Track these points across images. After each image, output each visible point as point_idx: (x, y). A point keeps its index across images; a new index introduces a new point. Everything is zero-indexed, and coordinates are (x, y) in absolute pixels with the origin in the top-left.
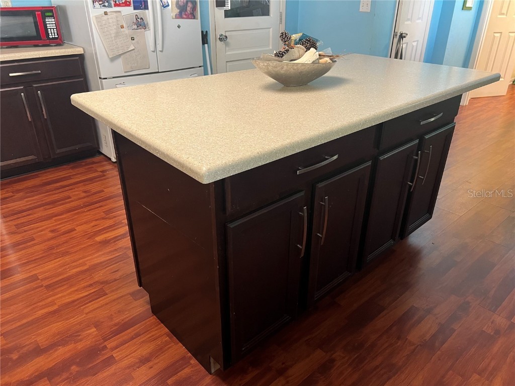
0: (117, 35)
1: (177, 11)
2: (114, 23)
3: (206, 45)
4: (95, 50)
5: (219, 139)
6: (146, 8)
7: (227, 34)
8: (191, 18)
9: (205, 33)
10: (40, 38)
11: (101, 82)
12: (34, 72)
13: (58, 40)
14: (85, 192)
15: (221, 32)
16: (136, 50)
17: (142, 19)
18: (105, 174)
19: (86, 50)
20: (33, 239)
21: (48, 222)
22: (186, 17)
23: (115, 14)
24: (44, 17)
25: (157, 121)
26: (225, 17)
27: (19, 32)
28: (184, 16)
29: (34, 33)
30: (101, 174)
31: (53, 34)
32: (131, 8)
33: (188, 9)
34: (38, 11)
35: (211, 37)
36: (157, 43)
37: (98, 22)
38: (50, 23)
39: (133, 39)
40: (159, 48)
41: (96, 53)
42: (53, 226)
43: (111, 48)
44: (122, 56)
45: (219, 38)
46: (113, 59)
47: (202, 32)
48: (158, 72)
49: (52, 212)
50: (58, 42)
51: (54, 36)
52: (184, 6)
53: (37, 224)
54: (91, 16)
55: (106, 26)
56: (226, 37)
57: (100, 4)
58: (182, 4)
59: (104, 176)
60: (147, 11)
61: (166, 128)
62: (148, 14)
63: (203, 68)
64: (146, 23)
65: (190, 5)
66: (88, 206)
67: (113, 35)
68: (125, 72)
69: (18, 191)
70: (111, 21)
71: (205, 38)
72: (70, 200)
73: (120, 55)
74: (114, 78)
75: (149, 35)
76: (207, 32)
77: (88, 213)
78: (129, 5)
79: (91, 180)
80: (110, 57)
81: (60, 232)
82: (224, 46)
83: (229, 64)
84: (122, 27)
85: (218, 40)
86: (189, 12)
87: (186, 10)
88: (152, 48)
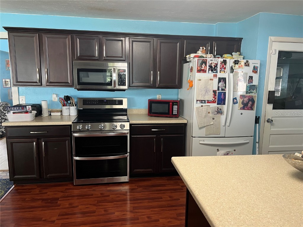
0: (205, 117)
1: (242, 106)
2: (205, 111)
3: (257, 124)
4: (193, 122)
5: (248, 218)
6: (224, 104)
7: (273, 119)
8: (250, 110)
9: (258, 117)
10: (169, 114)
11: (192, 139)
12: (162, 130)
13: (177, 116)
14: (170, 197)
15: (269, 117)
16: (214, 125)
17: (221, 109)
18: (183, 188)
19: (188, 122)
20: (138, 219)
21: (148, 211)
22: (247, 109)
23: (207, 107)
24: (173, 105)
25: (211, 189)
26: (273, 109)
27: (161, 111)
28: (246, 109)
29: (167, 112)
30: (181, 187)
31: (175, 112)
32: (216, 104)
33: (249, 105)
34: (171, 102)
35: (262, 120)
36: (227, 121)
37: (197, 110)
38: (175, 108)
39: (213, 119)
40: (228, 124)
41: (193, 123)
42: (149, 214)
43: (201, 123)
44: (206, 127)
45: (267, 121)
46: (200, 128)
47: (256, 117)
48: (225, 137)
49: (151, 205)
50: (176, 116)
51: (175, 114)
52: (246, 103)
53: (142, 210)
54: (194, 107)
55: (201, 112)
56: (272, 121)
57: (200, 102)
58: (246, 102)
59: (182, 189)
60: (224, 105)
61: (215, 198)
62: (225, 108)
63: (253, 137)
64: (222, 111)
65: (250, 103)
66: (169, 207)
67: (203, 117)
68: (206, 135)
69: (140, 187)
70: (203, 110)
71: (257, 120)
72: (162, 200)
73: (205, 127)
74: (199, 137)
75: (223, 117)
76: (259, 117)
77: (168, 212)
78: (215, 103)
79: (175, 190)
80: (199, 127)
81: (151, 219)
82: (270, 125)
83: (271, 136)
84: (209, 113)
85: (266, 122)
86: (249, 106)
87: (247, 106)
88: (223, 124)
